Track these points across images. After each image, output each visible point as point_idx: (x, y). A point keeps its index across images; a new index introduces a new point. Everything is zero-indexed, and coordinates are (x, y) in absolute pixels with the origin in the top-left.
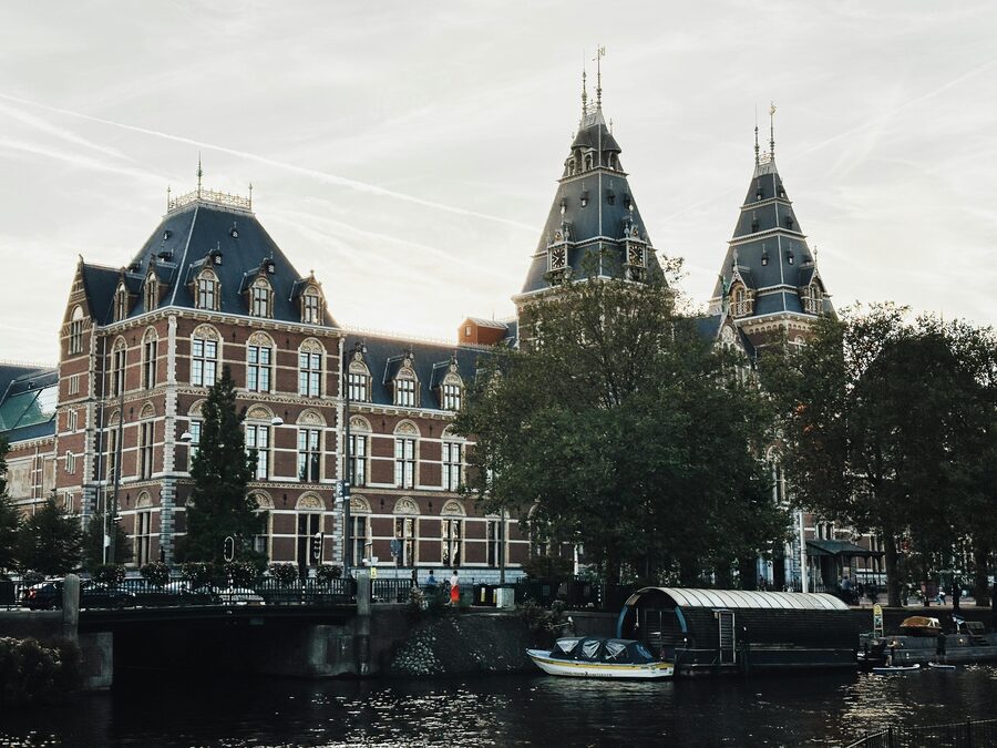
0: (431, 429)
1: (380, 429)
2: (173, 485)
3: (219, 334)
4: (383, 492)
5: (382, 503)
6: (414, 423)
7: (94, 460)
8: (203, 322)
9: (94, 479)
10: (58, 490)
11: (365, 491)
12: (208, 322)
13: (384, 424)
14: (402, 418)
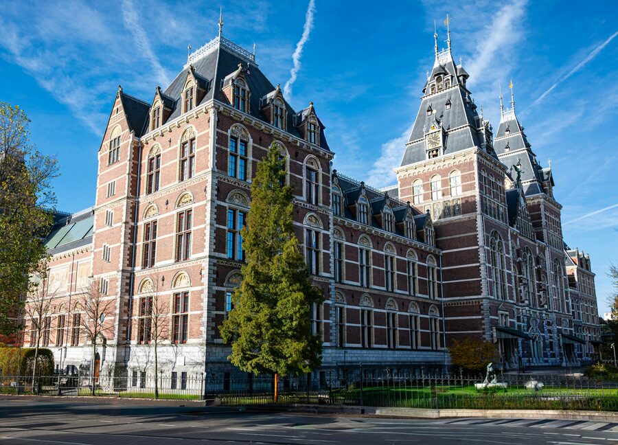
0: (378, 243)
1: (350, 239)
2: (214, 265)
3: (249, 135)
4: (352, 288)
5: (353, 297)
6: (369, 238)
7: (129, 249)
8: (237, 122)
9: (128, 266)
10: (95, 276)
11: (343, 287)
12: (241, 122)
13: (352, 236)
14: (362, 233)
